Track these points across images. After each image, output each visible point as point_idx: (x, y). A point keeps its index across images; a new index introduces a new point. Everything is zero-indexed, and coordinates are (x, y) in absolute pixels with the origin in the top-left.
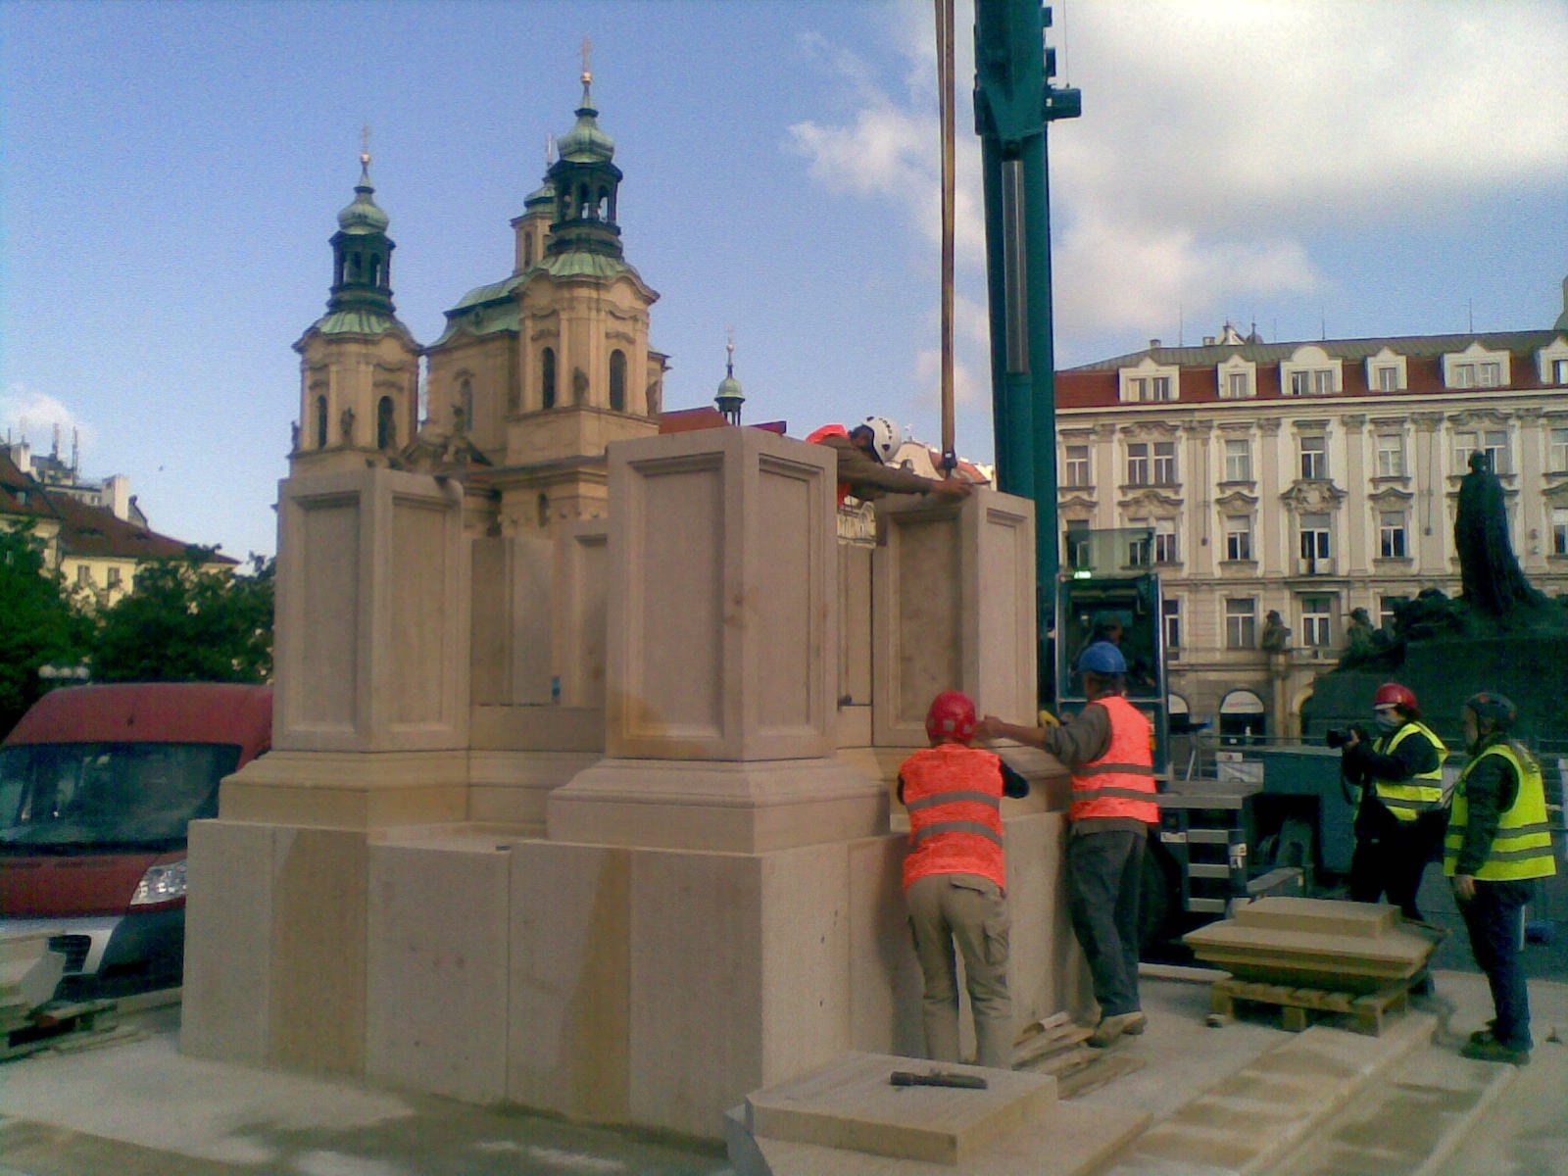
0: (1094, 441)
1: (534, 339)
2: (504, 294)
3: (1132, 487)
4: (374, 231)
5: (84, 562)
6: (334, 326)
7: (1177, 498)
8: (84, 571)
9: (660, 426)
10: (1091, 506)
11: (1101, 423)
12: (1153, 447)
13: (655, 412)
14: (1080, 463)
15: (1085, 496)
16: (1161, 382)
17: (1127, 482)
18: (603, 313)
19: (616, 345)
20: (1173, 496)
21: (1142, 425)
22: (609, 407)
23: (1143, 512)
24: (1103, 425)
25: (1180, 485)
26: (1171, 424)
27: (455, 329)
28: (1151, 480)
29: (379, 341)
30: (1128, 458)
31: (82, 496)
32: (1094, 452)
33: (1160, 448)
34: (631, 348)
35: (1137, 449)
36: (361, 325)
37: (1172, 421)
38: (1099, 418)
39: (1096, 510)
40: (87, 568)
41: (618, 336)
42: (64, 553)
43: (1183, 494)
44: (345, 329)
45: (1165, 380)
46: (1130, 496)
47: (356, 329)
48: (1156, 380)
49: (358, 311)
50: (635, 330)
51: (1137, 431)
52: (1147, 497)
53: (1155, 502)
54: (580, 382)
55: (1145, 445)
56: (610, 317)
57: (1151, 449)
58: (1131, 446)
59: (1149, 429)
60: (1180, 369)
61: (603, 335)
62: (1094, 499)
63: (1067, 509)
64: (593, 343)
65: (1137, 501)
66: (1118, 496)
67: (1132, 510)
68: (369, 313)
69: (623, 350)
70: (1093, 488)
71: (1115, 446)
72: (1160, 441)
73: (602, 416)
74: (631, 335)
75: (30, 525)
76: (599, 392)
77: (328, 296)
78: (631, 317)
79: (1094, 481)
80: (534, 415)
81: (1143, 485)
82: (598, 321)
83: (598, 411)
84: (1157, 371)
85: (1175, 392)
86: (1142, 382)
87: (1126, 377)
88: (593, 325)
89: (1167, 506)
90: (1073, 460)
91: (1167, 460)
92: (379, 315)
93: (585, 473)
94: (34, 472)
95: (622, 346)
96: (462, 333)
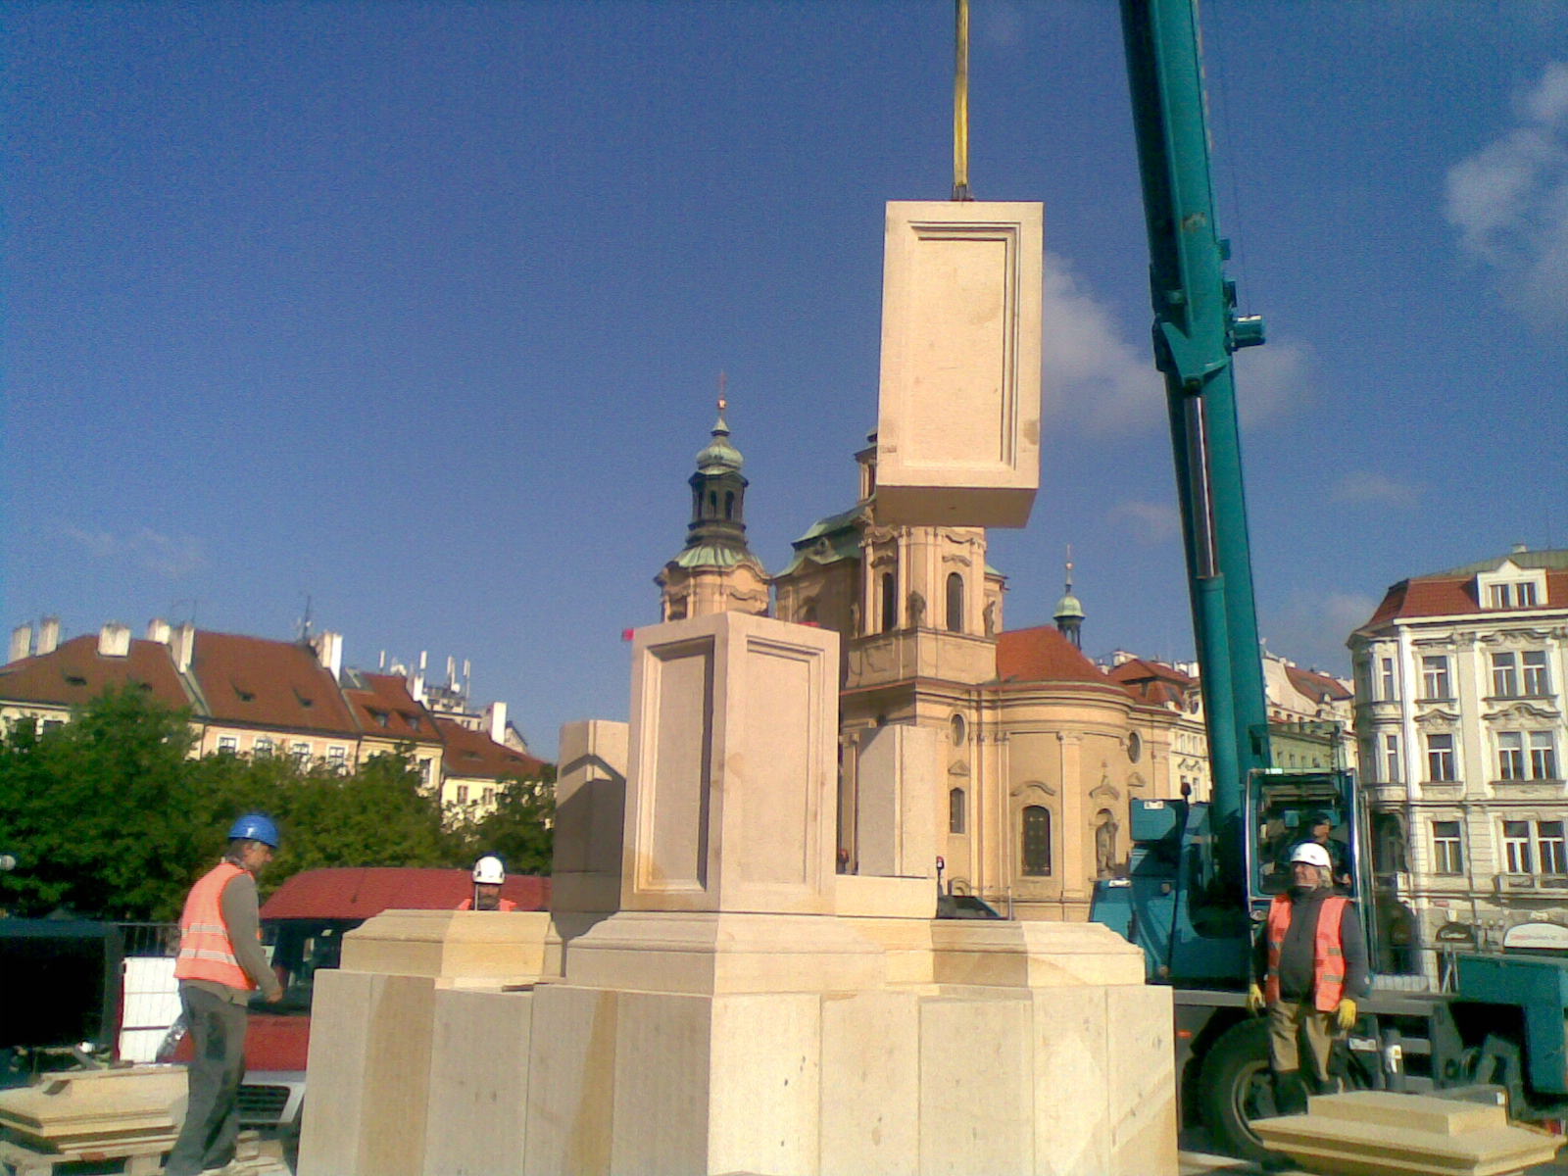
0: (1452, 651)
1: (874, 566)
2: (846, 524)
3: (1499, 698)
4: (728, 470)
5: (463, 782)
6: (691, 560)
7: (1553, 710)
8: (462, 792)
9: (997, 645)
10: (1451, 719)
11: (1460, 631)
12: (1521, 655)
13: (992, 632)
14: (1438, 674)
15: (1445, 708)
16: (1526, 587)
17: (1493, 694)
18: (940, 538)
19: (952, 567)
20: (1547, 708)
21: (1506, 633)
22: (946, 628)
23: (1513, 726)
24: (1462, 634)
25: (1555, 697)
26: (1540, 631)
27: (801, 559)
28: (1521, 691)
29: (733, 572)
30: (1492, 668)
31: (469, 722)
32: (1452, 662)
33: (1528, 656)
34: (967, 569)
35: (1502, 659)
36: (716, 558)
37: (1541, 627)
38: (1457, 627)
39: (1458, 724)
40: (466, 788)
41: (954, 559)
42: (446, 774)
43: (1560, 705)
44: (701, 562)
45: (1531, 586)
46: (1498, 707)
47: (712, 562)
48: (1520, 586)
49: (714, 546)
50: (971, 553)
51: (1501, 638)
52: (1518, 709)
53: (1526, 715)
54: (916, 605)
55: (1511, 654)
56: (947, 540)
57: (1519, 658)
58: (1494, 655)
59: (1514, 637)
60: (1547, 572)
61: (940, 559)
62: (1457, 712)
63: (1426, 723)
64: (930, 567)
65: (1506, 714)
66: (1483, 708)
67: (1501, 723)
68: (724, 546)
69: (958, 572)
70: (1454, 700)
71: (1477, 657)
72: (1527, 649)
73: (939, 637)
74: (968, 556)
75: (411, 747)
76: (936, 613)
77: (687, 533)
78: (967, 541)
79: (1455, 693)
80: (874, 637)
81: (1512, 696)
82: (935, 545)
83: (936, 632)
84: (1520, 576)
85: (1542, 597)
86: (1505, 588)
87: (1485, 584)
88: (930, 549)
89: (1540, 719)
90: (1431, 671)
91: (1538, 670)
92: (732, 549)
93: (921, 693)
94: (425, 699)
95: (960, 569)
96: (808, 562)
